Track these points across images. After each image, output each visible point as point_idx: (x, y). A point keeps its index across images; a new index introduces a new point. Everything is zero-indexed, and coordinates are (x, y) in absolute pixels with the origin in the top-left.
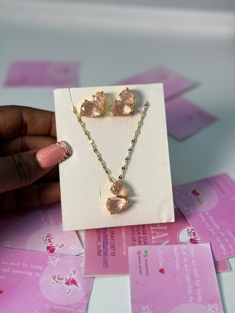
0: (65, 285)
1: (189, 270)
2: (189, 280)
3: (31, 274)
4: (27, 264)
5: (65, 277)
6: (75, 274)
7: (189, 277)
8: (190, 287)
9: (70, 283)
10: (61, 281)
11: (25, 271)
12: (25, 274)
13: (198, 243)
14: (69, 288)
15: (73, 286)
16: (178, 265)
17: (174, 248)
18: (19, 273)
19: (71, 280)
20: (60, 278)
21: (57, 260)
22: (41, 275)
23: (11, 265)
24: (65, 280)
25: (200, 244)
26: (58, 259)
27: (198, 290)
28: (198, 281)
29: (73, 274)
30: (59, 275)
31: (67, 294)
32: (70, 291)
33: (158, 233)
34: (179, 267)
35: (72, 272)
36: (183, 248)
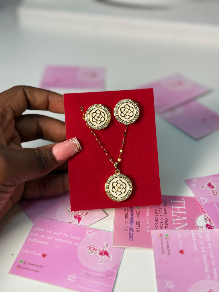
0: (98, 255)
1: (206, 251)
2: (206, 260)
3: (70, 243)
4: (67, 235)
5: (99, 248)
6: (107, 246)
7: (206, 258)
8: (207, 267)
9: (103, 254)
10: (96, 252)
11: (65, 240)
12: (66, 242)
13: (213, 228)
14: (102, 258)
15: (105, 257)
16: (195, 247)
17: (192, 232)
18: (61, 242)
19: (104, 251)
20: (95, 249)
21: (93, 234)
22: (78, 245)
23: (54, 234)
24: (99, 251)
25: (214, 230)
26: (93, 232)
27: (214, 269)
28: (214, 261)
29: (106, 247)
30: (94, 247)
31: (101, 262)
32: (103, 260)
33: (178, 216)
34: (196, 249)
35: (105, 245)
36: (200, 232)
